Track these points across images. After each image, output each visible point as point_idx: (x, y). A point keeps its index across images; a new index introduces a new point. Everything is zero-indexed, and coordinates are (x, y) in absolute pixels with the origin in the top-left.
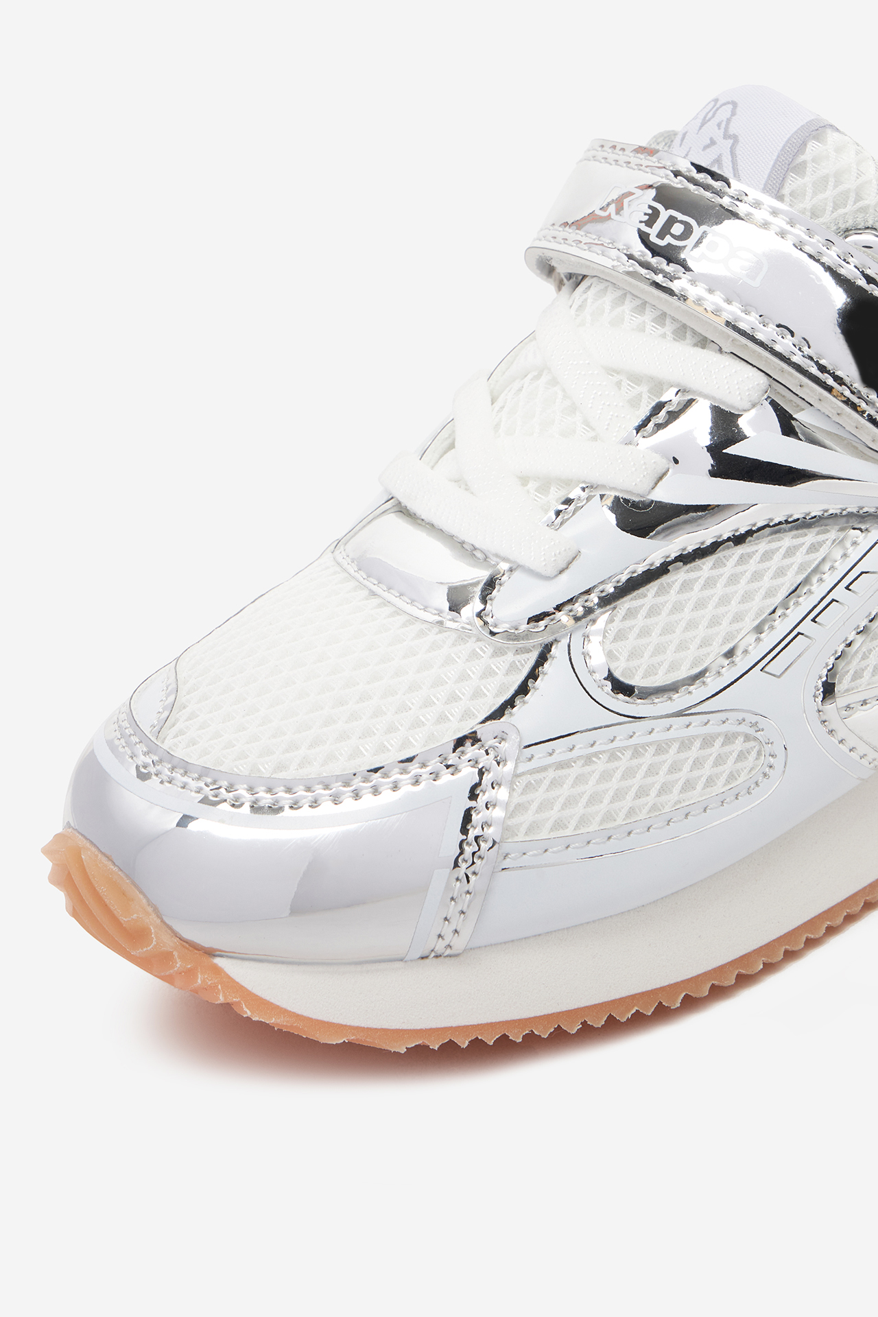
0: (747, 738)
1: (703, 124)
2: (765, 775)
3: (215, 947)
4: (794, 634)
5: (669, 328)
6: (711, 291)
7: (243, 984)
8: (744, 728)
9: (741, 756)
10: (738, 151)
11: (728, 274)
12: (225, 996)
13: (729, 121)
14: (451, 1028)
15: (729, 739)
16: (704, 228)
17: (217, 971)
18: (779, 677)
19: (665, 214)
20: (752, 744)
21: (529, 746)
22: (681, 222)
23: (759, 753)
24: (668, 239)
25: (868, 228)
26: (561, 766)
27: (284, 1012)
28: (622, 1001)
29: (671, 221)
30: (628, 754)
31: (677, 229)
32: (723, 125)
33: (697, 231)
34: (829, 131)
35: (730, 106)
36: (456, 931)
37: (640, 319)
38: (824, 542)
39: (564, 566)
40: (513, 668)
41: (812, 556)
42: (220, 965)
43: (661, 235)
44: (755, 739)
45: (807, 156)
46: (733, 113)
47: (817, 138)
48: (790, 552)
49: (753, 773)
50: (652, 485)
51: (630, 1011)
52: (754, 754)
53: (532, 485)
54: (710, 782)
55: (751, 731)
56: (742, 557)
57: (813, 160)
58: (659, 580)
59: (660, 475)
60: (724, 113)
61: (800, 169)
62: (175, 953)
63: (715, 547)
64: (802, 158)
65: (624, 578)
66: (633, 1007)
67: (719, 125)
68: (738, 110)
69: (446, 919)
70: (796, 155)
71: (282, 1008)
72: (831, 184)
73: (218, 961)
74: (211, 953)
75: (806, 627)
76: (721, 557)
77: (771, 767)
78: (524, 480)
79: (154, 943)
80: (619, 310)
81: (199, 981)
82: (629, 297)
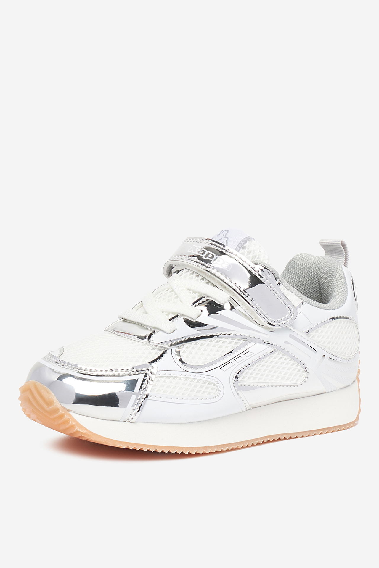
0: (214, 385)
1: (219, 235)
2: (218, 395)
3: (70, 409)
4: (229, 362)
5: (205, 281)
6: (217, 271)
7: (76, 420)
8: (214, 382)
9: (212, 389)
10: (228, 241)
11: (222, 268)
12: (71, 422)
13: (226, 234)
14: (129, 443)
15: (210, 384)
16: (217, 256)
17: (70, 415)
18: (224, 371)
19: (207, 252)
20: (215, 387)
21: (159, 371)
22: (211, 254)
23: (217, 390)
24: (207, 258)
25: (260, 264)
26: (167, 377)
27: (86, 429)
28: (173, 447)
29: (209, 254)
30: (184, 379)
31: (210, 256)
32: (225, 235)
33: (215, 257)
34: (253, 240)
35: (227, 231)
36: (132, 418)
37: (197, 278)
38: (239, 342)
39: (172, 331)
40: (156, 353)
41: (236, 345)
42: (71, 414)
43: (206, 257)
44: (216, 386)
45: (246, 245)
46: (227, 233)
47: (249, 241)
48: (230, 343)
49: (215, 394)
50: (197, 317)
51: (175, 451)
52: (215, 390)
53: (165, 313)
54: (204, 393)
55: (216, 383)
56: (217, 341)
57: (248, 246)
58: (196, 341)
59: (199, 315)
60: (225, 233)
61: (244, 248)
62: (60, 409)
63: (211, 336)
64: (245, 245)
65: (187, 338)
66: (176, 450)
67: (223, 235)
68: (229, 232)
69: (131, 414)
70: (244, 244)
71: (86, 428)
72: (252, 253)
73: (70, 413)
74: (68, 411)
75: (233, 361)
76: (212, 340)
77: (219, 394)
78: (163, 312)
79: (55, 404)
80: (192, 275)
81: (65, 417)
82: (195, 273)
